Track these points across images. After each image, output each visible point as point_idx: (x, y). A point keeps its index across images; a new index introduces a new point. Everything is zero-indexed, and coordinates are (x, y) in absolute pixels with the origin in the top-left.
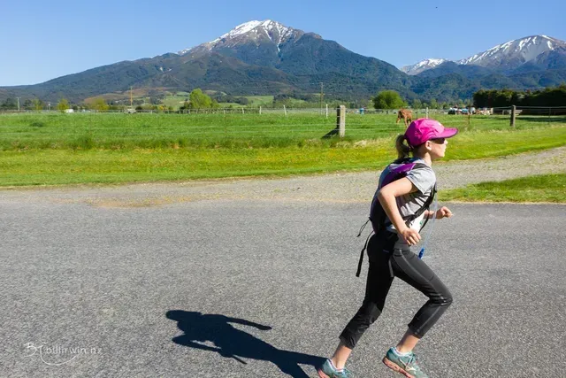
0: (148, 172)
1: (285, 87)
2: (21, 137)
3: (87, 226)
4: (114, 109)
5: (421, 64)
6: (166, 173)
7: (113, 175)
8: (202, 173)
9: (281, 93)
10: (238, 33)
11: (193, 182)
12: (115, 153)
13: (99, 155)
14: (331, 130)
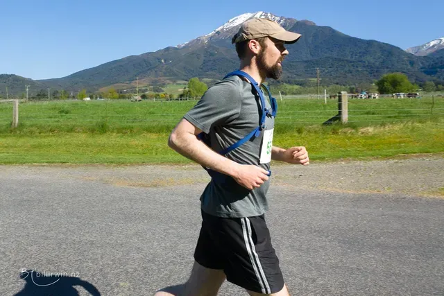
0: (154, 154)
2: (52, 122)
3: (104, 202)
4: (123, 97)
5: (432, 44)
7: (125, 157)
10: (232, 25)
12: (125, 137)
13: (113, 139)
14: (332, 116)
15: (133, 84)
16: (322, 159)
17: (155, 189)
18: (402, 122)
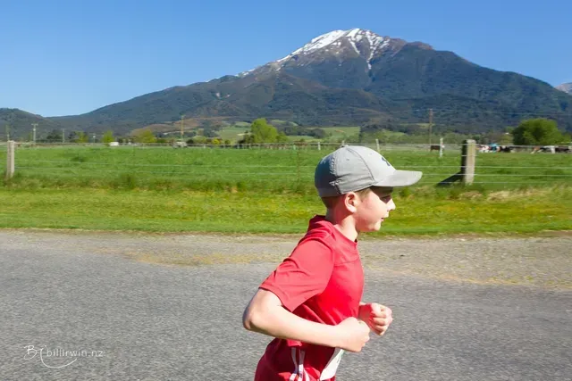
0: (198, 220)
1: (377, 115)
2: (60, 174)
4: (162, 142)
6: (220, 223)
8: (265, 226)
9: (371, 123)
10: (315, 47)
11: (253, 237)
12: (160, 195)
13: (142, 197)
14: (452, 175)
15: (176, 125)
16: (433, 233)
17: (196, 268)
18: (550, 185)
